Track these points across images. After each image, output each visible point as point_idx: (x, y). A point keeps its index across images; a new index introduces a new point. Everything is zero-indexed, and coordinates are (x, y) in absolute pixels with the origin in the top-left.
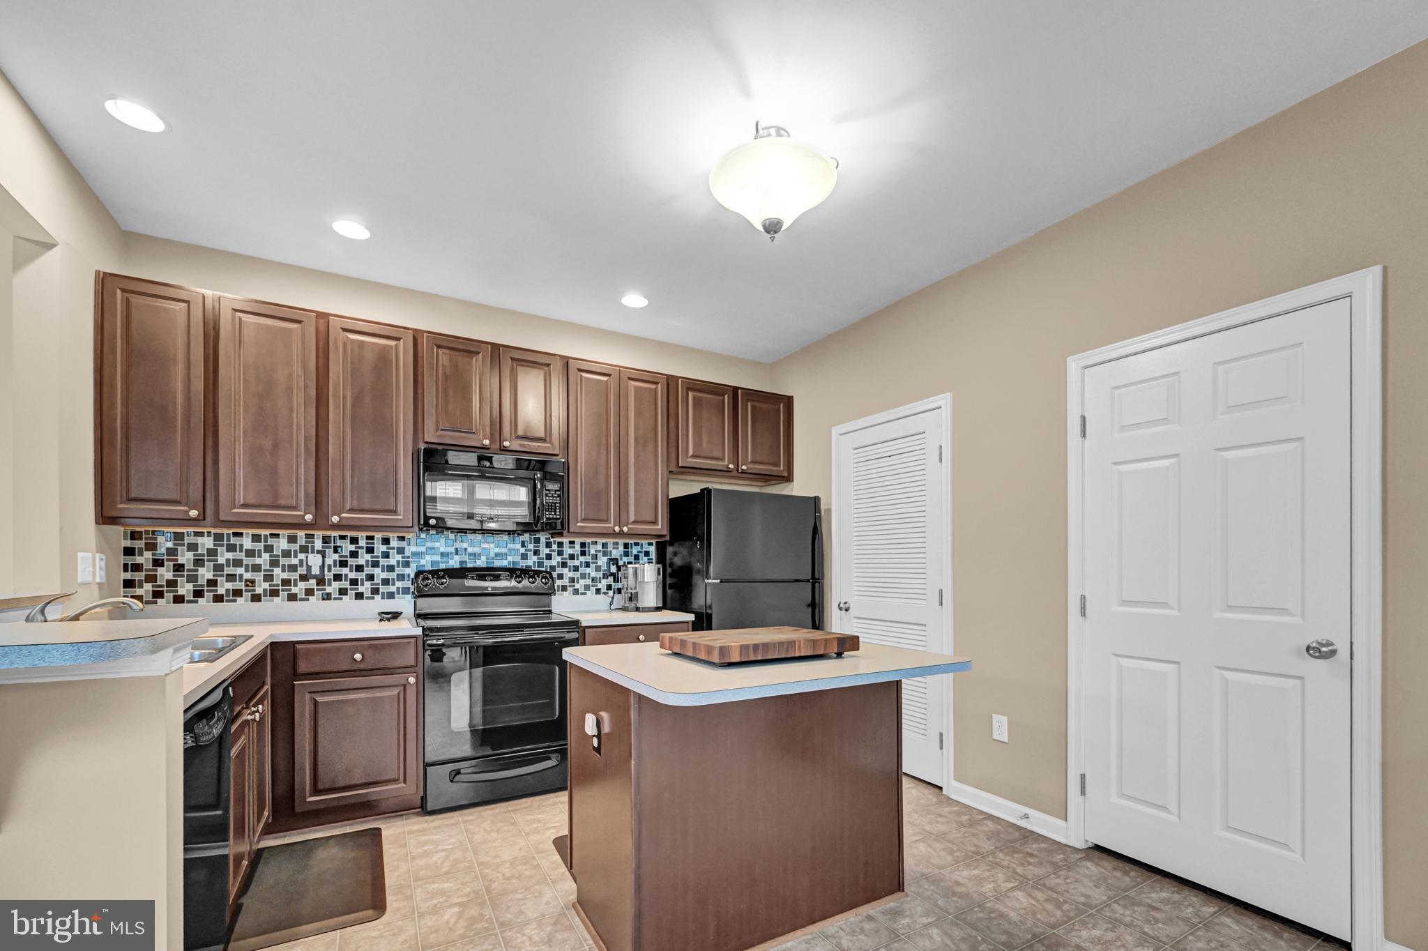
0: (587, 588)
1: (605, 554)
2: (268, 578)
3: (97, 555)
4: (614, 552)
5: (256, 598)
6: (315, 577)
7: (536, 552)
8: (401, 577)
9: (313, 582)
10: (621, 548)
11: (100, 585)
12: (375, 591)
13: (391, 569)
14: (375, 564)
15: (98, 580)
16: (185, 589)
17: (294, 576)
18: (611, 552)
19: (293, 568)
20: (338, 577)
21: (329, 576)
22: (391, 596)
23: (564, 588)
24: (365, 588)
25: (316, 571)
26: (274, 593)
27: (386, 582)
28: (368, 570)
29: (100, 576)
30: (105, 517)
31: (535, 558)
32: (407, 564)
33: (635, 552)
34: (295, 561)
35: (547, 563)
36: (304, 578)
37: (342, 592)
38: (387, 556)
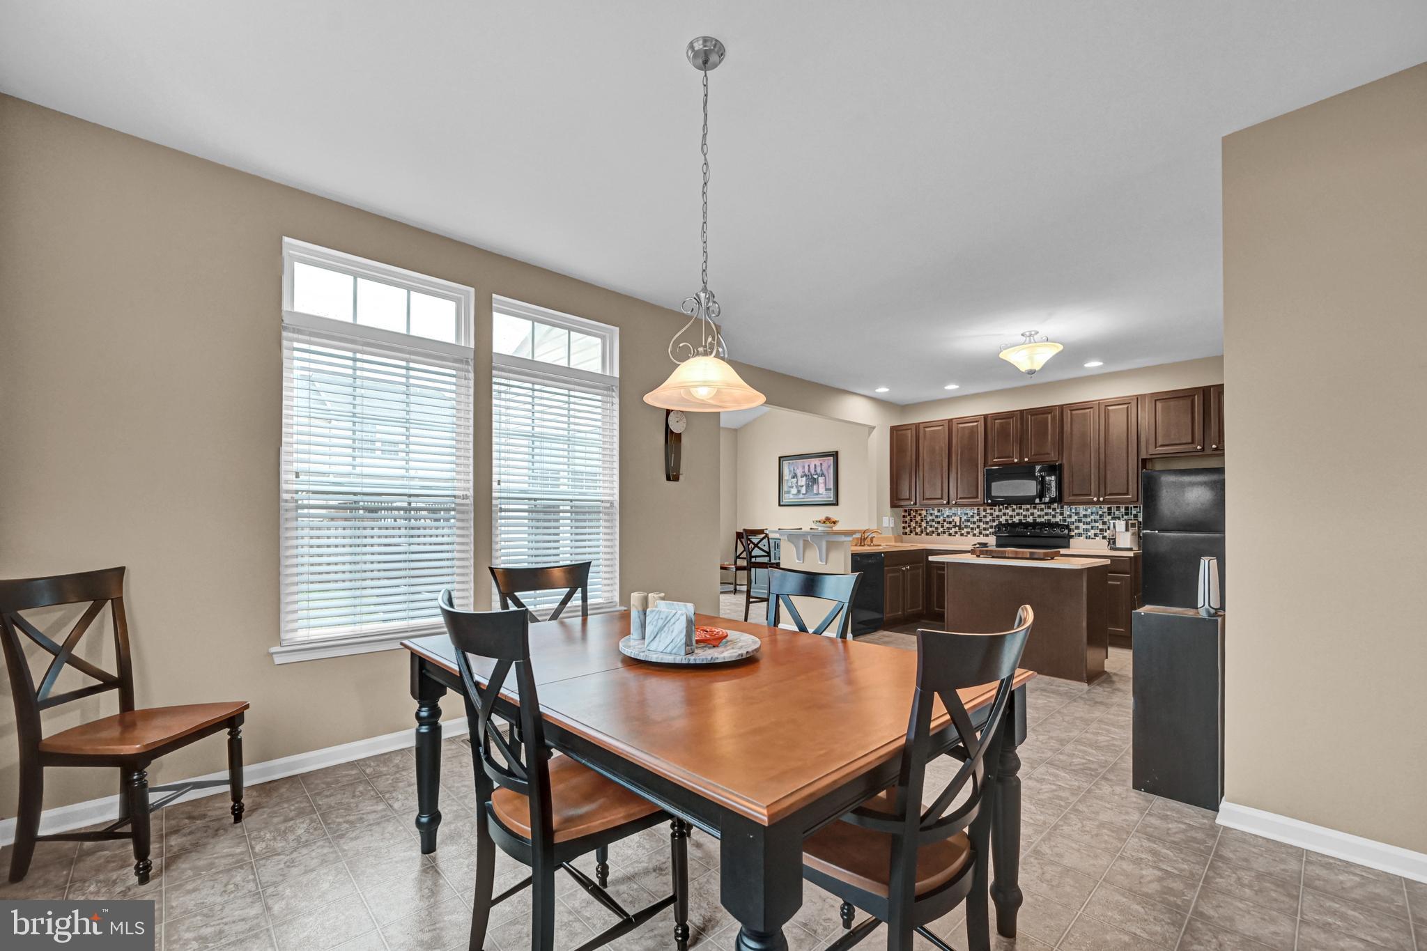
0: (1096, 535)
1: (1109, 514)
2: (942, 527)
3: (891, 519)
4: (1117, 513)
5: (938, 534)
6: (958, 526)
7: (1062, 514)
8: (991, 527)
9: (957, 528)
10: (1123, 510)
11: (892, 528)
12: (980, 533)
13: (987, 523)
14: (980, 521)
15: (891, 526)
16: (918, 530)
17: (951, 526)
18: (1114, 513)
19: (950, 523)
20: (966, 527)
21: (963, 526)
22: (987, 535)
23: (1080, 535)
24: (977, 531)
25: (958, 524)
26: (944, 533)
27: (985, 529)
28: (977, 524)
29: (892, 525)
30: (894, 505)
31: (1061, 517)
32: (994, 521)
33: (1134, 512)
34: (951, 520)
35: (1068, 520)
36: (955, 526)
37: (968, 533)
38: (985, 517)
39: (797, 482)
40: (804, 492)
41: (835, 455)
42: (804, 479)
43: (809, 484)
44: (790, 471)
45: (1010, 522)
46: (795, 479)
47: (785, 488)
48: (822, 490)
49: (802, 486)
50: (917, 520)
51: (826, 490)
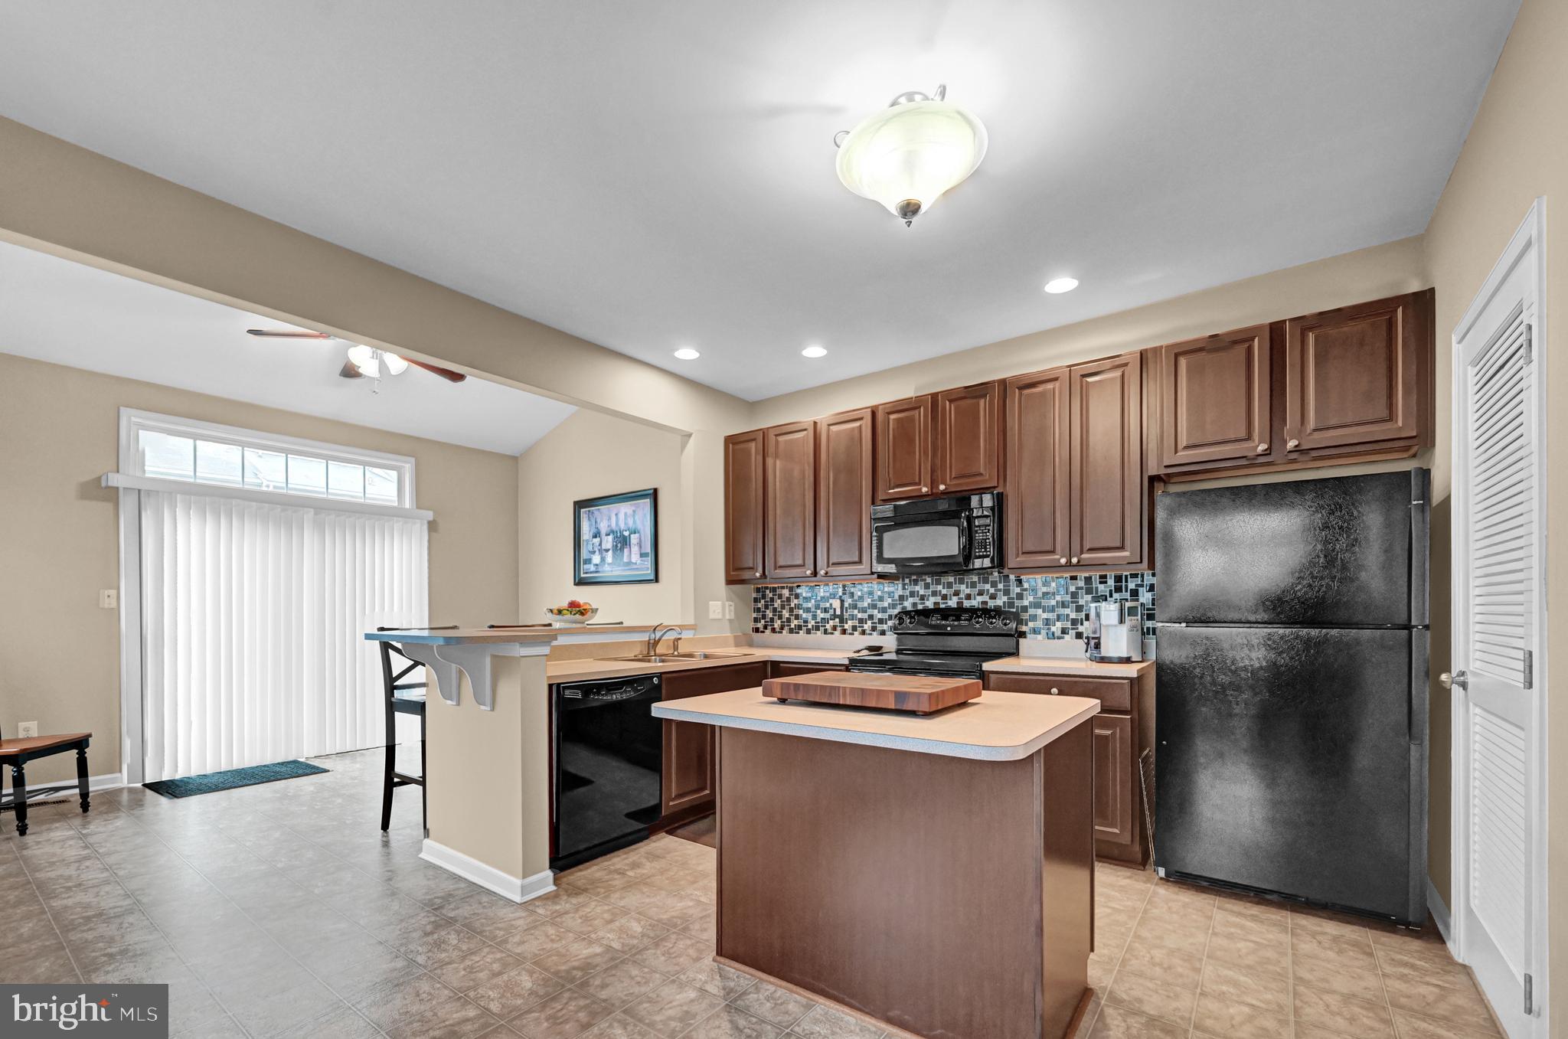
0: (1064, 631)
1: (1089, 591)
2: (814, 617)
3: (727, 603)
4: (1101, 587)
5: (808, 632)
6: (838, 616)
7: (1007, 592)
8: (890, 617)
9: (837, 620)
10: (1111, 582)
11: (730, 621)
12: (874, 629)
13: (884, 610)
14: (874, 606)
15: (728, 617)
16: (777, 624)
17: (827, 616)
18: (1097, 588)
19: (826, 610)
20: (853, 617)
21: (846, 616)
22: (883, 633)
23: (1035, 631)
24: (867, 626)
25: (838, 612)
26: (817, 628)
27: (881, 621)
28: (870, 612)
29: (729, 615)
30: (733, 579)
31: (1005, 599)
32: (894, 606)
33: (1132, 586)
34: (828, 605)
35: (1017, 603)
36: (835, 616)
37: (854, 628)
38: (881, 599)
39: (600, 545)
40: (610, 562)
41: (654, 494)
42: (610, 538)
43: (617, 546)
44: (590, 526)
45: (920, 607)
46: (598, 539)
47: (584, 554)
48: (635, 557)
49: (607, 550)
50: (776, 605)
51: (642, 555)
